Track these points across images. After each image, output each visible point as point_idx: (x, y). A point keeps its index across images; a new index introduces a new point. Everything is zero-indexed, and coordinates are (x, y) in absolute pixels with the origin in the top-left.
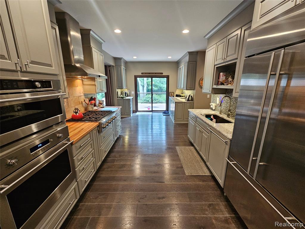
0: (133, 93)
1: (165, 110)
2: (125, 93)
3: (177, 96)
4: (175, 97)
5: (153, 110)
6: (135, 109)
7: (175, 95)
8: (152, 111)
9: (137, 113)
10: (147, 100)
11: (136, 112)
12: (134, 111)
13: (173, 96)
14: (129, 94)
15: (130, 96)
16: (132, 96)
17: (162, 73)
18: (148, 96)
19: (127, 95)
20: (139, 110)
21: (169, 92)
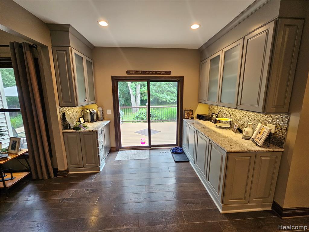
0: (110, 112)
1: (175, 143)
2: (91, 113)
3: (199, 117)
4: (196, 120)
5: (152, 144)
6: (114, 145)
7: (195, 115)
8: (150, 147)
9: (120, 151)
10: (140, 117)
11: (118, 151)
12: (113, 149)
13: (192, 118)
14: (100, 116)
15: (103, 119)
16: (108, 120)
17: (169, 73)
18: (142, 112)
19: (95, 118)
20: (122, 146)
21: (184, 109)
